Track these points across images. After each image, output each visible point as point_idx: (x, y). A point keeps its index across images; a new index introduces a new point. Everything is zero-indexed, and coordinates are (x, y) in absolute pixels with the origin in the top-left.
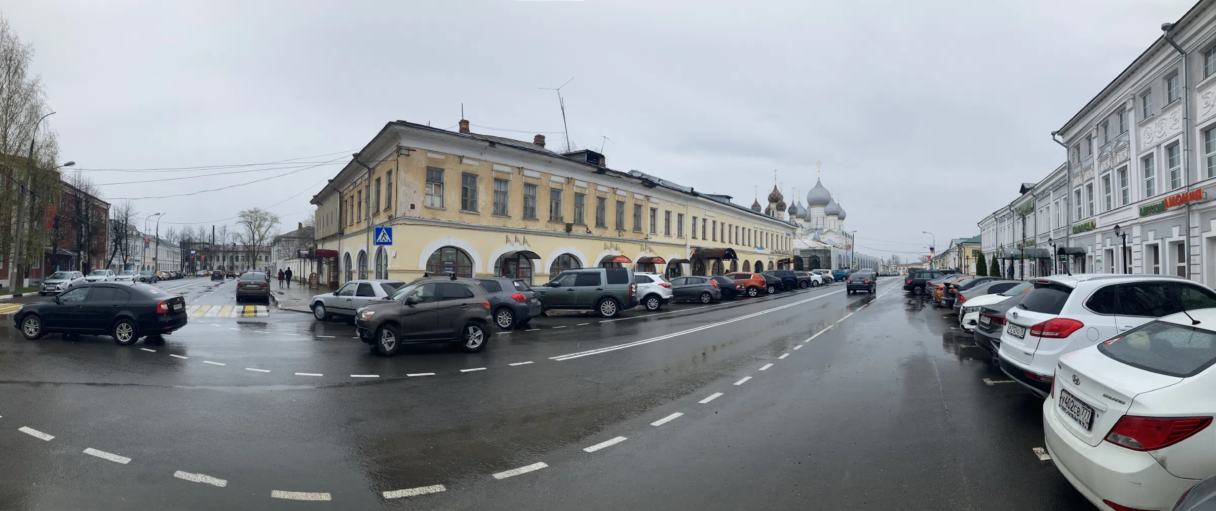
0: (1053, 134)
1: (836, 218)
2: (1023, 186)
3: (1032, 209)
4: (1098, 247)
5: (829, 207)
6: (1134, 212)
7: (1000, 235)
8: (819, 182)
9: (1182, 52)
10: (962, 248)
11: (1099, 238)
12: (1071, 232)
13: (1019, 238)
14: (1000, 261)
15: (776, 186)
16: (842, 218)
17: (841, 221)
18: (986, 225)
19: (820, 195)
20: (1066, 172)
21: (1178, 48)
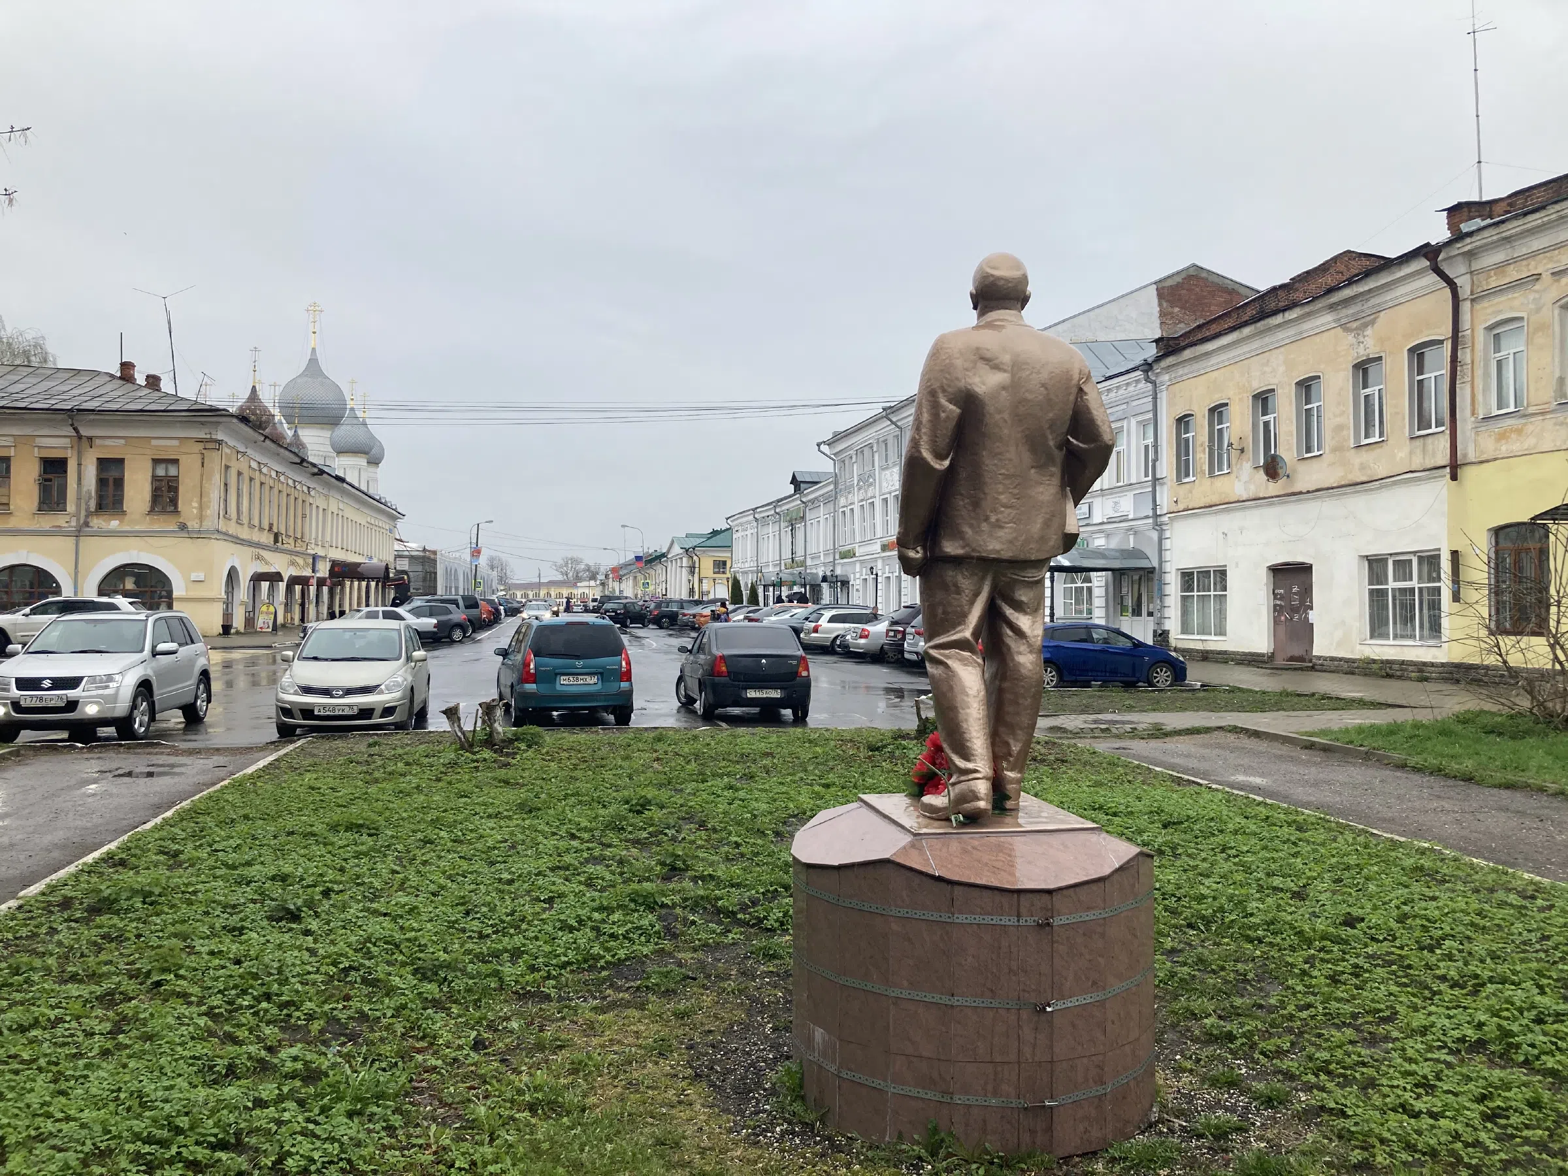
0: (819, 445)
1: (362, 461)
2: (794, 477)
3: (803, 518)
4: (858, 575)
5: (344, 432)
6: (877, 547)
7: (763, 546)
8: (313, 362)
9: (897, 426)
10: (695, 558)
11: (858, 566)
12: (837, 557)
13: (787, 554)
14: (760, 590)
15: (254, 387)
16: (375, 462)
17: (372, 469)
18: (741, 524)
19: (315, 394)
20: (832, 487)
21: (892, 422)
